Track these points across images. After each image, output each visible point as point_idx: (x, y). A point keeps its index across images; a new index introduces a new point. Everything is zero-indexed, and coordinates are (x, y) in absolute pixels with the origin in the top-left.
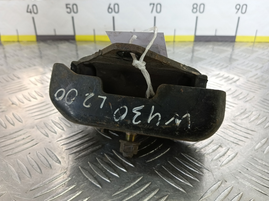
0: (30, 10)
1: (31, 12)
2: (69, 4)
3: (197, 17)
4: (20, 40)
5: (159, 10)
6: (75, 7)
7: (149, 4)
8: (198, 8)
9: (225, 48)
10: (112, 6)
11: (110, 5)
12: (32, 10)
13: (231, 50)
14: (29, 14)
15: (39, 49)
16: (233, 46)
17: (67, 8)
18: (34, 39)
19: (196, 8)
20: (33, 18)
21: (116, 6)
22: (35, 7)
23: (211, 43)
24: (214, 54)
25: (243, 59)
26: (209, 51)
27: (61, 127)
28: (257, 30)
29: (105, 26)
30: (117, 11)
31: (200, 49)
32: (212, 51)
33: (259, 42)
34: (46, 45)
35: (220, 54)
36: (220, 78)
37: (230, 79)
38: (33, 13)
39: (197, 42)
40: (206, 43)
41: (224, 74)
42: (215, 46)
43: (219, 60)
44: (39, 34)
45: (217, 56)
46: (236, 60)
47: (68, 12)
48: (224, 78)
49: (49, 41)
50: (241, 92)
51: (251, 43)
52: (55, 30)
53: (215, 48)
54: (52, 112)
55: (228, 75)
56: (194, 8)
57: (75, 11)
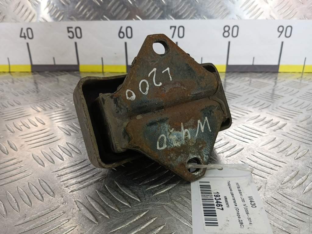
0: (24, 34)
1: (25, 37)
2: (71, 28)
3: (229, 43)
4: (11, 70)
5: (181, 35)
6: (78, 30)
7: (169, 28)
8: (230, 31)
9: (266, 81)
10: (124, 30)
11: (121, 28)
12: (26, 35)
13: (274, 84)
14: (23, 39)
15: (36, 83)
16: (276, 79)
17: (69, 32)
18: (29, 69)
19: (228, 31)
20: (28, 44)
21: (129, 30)
22: (29, 31)
23: (248, 74)
24: (253, 88)
25: (290, 95)
26: (245, 85)
27: (60, 157)
28: (306, 58)
29: (115, 54)
30: (129, 35)
31: (233, 82)
32: (250, 84)
33: (308, 73)
34: (43, 77)
35: (260, 88)
36: (261, 123)
37: (275, 124)
38: (27, 38)
39: (230, 73)
40: (242, 75)
41: (265, 116)
42: (253, 78)
43: (258, 96)
44: (34, 63)
45: (256, 92)
46: (281, 97)
47: (69, 37)
48: (266, 122)
49: (46, 72)
50: (291, 143)
51: (298, 73)
52: (54, 58)
53: (253, 80)
54: (52, 140)
55: (271, 119)
56: (225, 31)
57: (79, 35)
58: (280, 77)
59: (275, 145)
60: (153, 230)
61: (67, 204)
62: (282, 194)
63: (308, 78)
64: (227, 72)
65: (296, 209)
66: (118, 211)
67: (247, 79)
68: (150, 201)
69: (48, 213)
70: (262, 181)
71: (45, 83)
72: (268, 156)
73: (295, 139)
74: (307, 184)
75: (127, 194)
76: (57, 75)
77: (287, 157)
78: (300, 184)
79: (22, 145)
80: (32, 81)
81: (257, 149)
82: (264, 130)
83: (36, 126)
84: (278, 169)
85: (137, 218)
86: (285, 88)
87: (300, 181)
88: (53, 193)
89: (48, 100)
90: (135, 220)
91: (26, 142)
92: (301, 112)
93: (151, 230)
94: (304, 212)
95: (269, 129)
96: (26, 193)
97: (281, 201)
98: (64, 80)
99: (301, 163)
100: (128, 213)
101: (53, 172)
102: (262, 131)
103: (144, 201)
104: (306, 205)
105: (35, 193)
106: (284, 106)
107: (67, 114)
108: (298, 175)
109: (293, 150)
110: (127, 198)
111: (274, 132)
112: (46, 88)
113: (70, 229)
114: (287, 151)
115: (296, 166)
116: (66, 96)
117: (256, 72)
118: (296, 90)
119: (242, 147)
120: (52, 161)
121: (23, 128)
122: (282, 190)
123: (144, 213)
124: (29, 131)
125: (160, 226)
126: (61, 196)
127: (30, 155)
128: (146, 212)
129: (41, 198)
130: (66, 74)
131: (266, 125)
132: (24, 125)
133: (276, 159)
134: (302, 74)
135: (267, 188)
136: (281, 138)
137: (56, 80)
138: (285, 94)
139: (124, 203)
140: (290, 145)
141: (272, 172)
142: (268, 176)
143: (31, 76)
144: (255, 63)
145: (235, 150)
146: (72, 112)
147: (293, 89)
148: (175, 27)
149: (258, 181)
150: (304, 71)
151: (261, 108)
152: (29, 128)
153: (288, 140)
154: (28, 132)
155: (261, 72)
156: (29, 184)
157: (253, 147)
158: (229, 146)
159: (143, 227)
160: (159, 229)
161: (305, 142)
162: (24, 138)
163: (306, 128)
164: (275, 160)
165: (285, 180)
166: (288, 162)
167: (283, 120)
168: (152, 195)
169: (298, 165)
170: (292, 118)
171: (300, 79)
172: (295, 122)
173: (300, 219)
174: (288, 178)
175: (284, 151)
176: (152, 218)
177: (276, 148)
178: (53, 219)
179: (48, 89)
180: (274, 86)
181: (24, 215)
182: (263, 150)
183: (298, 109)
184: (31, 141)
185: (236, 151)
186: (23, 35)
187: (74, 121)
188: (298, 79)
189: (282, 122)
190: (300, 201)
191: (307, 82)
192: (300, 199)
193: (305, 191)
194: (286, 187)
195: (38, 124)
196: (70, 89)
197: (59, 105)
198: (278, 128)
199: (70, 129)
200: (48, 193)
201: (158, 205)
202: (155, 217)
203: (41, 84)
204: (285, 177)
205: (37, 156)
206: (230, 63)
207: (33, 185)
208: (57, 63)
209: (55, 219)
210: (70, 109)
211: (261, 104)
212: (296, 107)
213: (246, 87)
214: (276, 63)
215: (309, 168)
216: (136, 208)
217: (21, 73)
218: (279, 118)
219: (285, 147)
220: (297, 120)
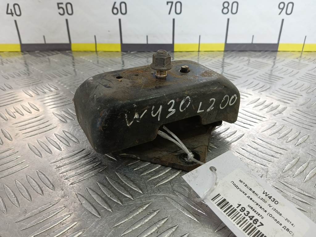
0: (11, 10)
1: (12, 14)
2: (62, 3)
3: (228, 20)
5: (178, 11)
6: (69, 6)
7: (166, 3)
8: (230, 8)
9: (265, 61)
10: (117, 6)
11: (115, 3)
12: (13, 12)
13: (272, 64)
15: (26, 64)
16: (275, 59)
17: (59, 8)
18: (18, 48)
19: (227, 8)
20: (15, 21)
21: (123, 5)
22: (16, 7)
23: (247, 53)
24: (252, 69)
25: (290, 76)
26: (244, 65)
27: (57, 146)
28: (306, 36)
29: (109, 31)
30: (124, 11)
31: (232, 62)
32: (248, 64)
33: (308, 52)
34: (33, 57)
35: (259, 69)
36: (261, 107)
37: (275, 108)
38: (14, 15)
39: (228, 52)
40: (240, 54)
41: (265, 100)
42: (252, 57)
43: (257, 77)
44: (23, 42)
45: (255, 73)
46: (281, 78)
47: (60, 14)
48: (266, 106)
49: (36, 52)
50: (291, 129)
51: (298, 52)
52: (44, 37)
53: (252, 60)
54: (48, 128)
55: (271, 102)
56: (224, 8)
57: (70, 12)
58: (279, 56)
59: (275, 131)
60: (156, 223)
61: (68, 198)
62: (283, 182)
63: (308, 57)
64: (225, 51)
65: (297, 198)
66: (121, 204)
67: (246, 58)
68: (152, 193)
69: (49, 207)
70: (263, 169)
71: (37, 64)
72: (269, 143)
73: (295, 125)
74: (308, 171)
75: (129, 185)
76: (49, 55)
77: (288, 143)
78: (301, 173)
79: (17, 134)
80: (23, 61)
81: (257, 135)
82: (264, 115)
83: (31, 113)
84: (279, 157)
85: (140, 211)
86: (285, 68)
87: (301, 169)
88: (53, 185)
89: (40, 83)
90: (138, 213)
91: (21, 130)
92: (301, 94)
93: (154, 224)
94: (305, 201)
95: (269, 113)
96: (24, 187)
97: (282, 190)
98: (56, 61)
99: (301, 149)
100: (130, 205)
101: (51, 163)
102: (262, 116)
103: (147, 192)
104: (307, 194)
105: (34, 187)
106: (284, 88)
107: (61, 99)
108: (299, 162)
109: (293, 136)
110: (129, 189)
111: (274, 117)
112: (37, 70)
113: (72, 225)
114: (287, 137)
115: (296, 153)
116: (59, 78)
117: (255, 51)
118: (295, 71)
119: (242, 134)
120: (49, 151)
121: (16, 114)
122: (283, 178)
123: (147, 206)
124: (23, 118)
125: (163, 219)
126: (62, 189)
127: (26, 145)
128: (149, 204)
129: (40, 192)
130: (57, 54)
131: (266, 109)
132: (17, 112)
133: (277, 146)
134: (302, 53)
135: (268, 176)
136: (282, 123)
137: (47, 60)
138: (284, 75)
139: (126, 195)
140: (290, 130)
141: (273, 159)
142: (269, 164)
143: (21, 56)
144: (254, 42)
145: (235, 136)
146: (67, 97)
147: (292, 69)
148: (172, 3)
149: (260, 169)
150: (304, 50)
151: (261, 91)
152: (23, 115)
153: (288, 125)
154: (22, 120)
155: (260, 51)
156: (27, 177)
157: (253, 133)
158: (230, 132)
159: (147, 220)
160: (163, 222)
161: (305, 127)
162: (19, 126)
163: (306, 112)
164: (275, 146)
165: (286, 168)
166: (289, 149)
167: (283, 103)
168: (154, 186)
169: (299, 152)
170: (292, 101)
171: (299, 59)
172: (295, 105)
173: (302, 209)
174: (288, 166)
175: (285, 137)
176: (155, 211)
177: (277, 134)
178: (55, 214)
179: (39, 71)
180: (273, 67)
181: (24, 210)
182: (264, 136)
183: (298, 91)
184: (25, 129)
185: (237, 137)
186: (9, 12)
187: (69, 107)
188: (297, 58)
189: (282, 106)
190: (301, 190)
191: (306, 62)
192: (301, 188)
193: (305, 180)
194: (287, 175)
195: (32, 110)
196: (63, 70)
197: (52, 89)
198: (278, 113)
199: (66, 115)
200: (47, 186)
201: (161, 197)
202: (158, 210)
203: (32, 65)
204: (286, 165)
205: (34, 146)
206: (228, 42)
207: (32, 178)
208: (47, 42)
209: (57, 214)
210: (64, 94)
211: (261, 86)
212: (296, 89)
213: (246, 68)
214: (276, 42)
215: (310, 155)
216: (139, 201)
217: (10, 53)
218: (279, 102)
219: (285, 132)
220: (297, 104)
